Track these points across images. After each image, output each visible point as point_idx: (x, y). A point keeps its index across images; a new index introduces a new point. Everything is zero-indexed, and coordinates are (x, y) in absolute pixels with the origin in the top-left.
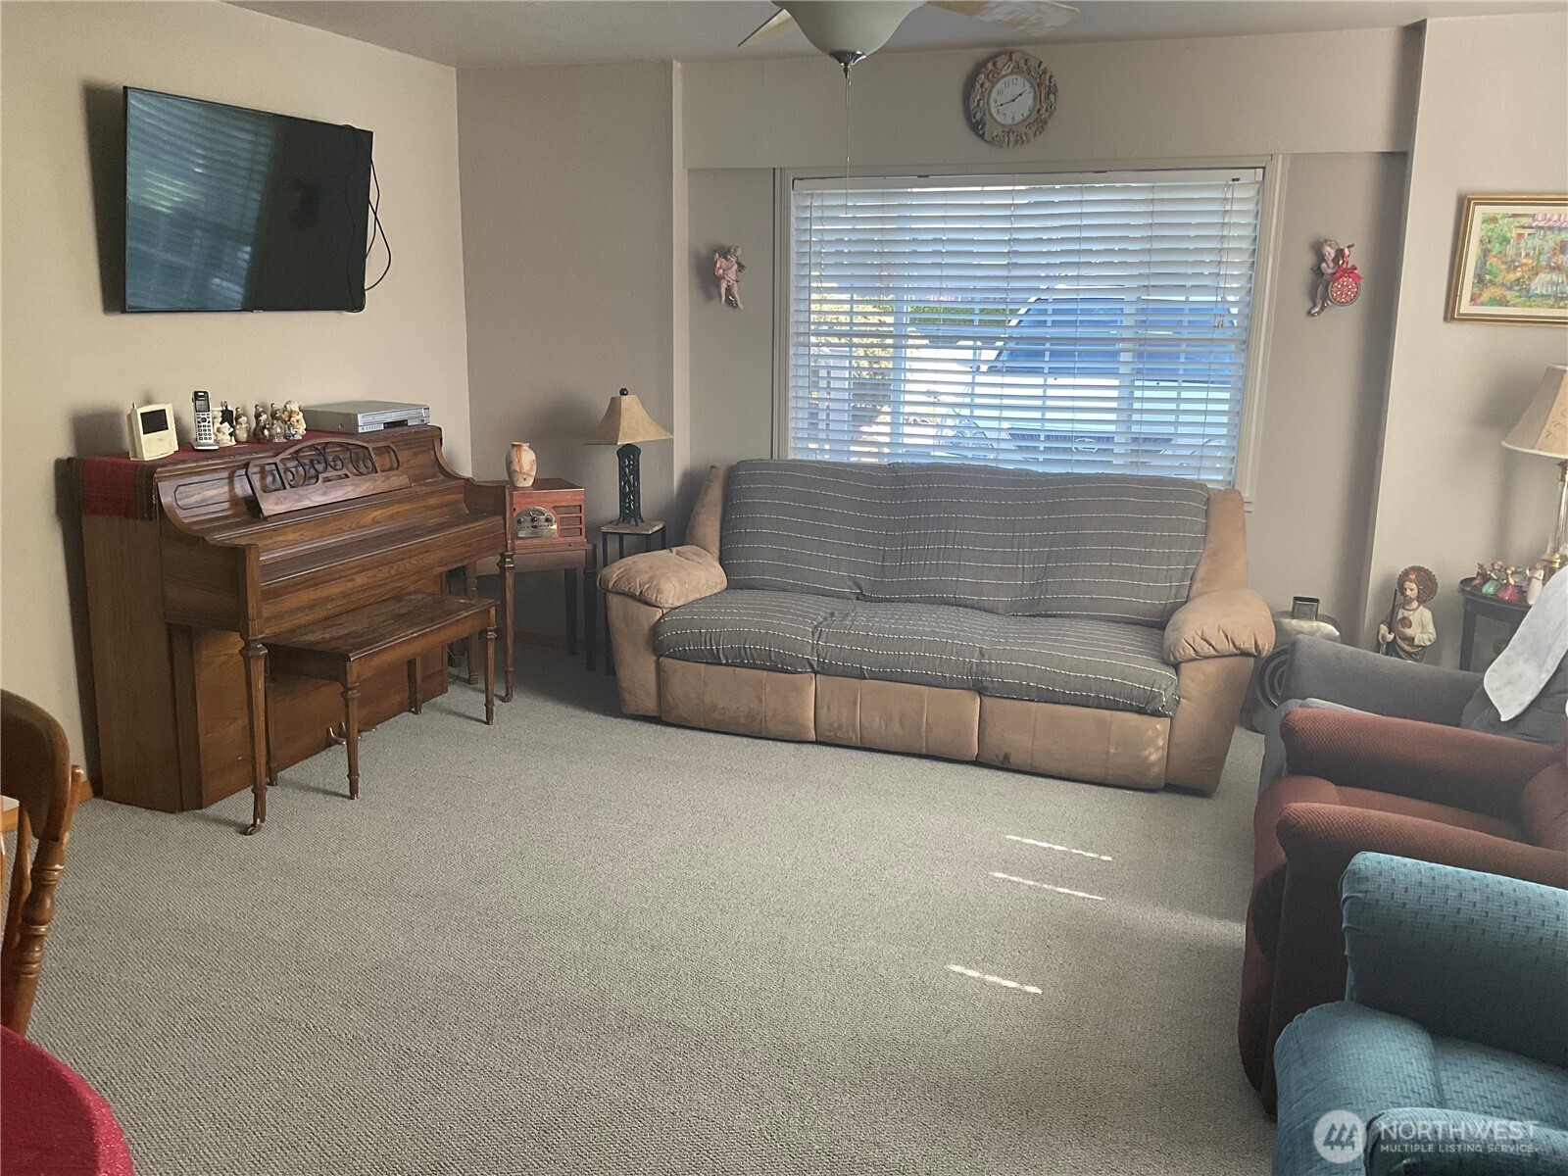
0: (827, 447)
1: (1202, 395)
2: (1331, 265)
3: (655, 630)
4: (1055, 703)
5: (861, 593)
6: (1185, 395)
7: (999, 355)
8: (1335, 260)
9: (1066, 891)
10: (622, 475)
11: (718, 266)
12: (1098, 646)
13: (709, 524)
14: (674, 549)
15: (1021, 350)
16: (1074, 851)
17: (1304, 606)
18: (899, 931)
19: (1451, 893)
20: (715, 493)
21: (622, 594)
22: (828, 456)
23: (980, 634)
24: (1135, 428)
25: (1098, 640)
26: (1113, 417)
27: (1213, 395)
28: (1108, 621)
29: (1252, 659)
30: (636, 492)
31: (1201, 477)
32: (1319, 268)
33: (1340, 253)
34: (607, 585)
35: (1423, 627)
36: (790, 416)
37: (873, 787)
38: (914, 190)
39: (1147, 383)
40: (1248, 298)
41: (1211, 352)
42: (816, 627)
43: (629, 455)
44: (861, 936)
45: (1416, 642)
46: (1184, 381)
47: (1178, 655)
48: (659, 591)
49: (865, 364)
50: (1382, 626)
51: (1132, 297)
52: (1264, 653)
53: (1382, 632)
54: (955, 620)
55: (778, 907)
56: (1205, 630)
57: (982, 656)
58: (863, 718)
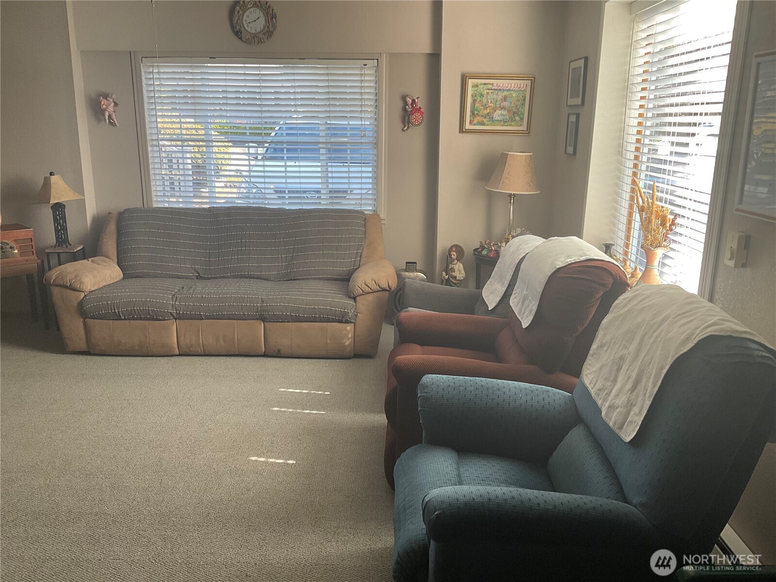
0: (181, 200)
1: (359, 169)
2: (410, 107)
3: (81, 304)
4: (300, 322)
5: (199, 276)
6: (352, 169)
7: (267, 150)
8: (412, 104)
9: (308, 411)
10: (55, 220)
11: (103, 103)
12: (319, 292)
13: (110, 244)
14: (90, 259)
15: (278, 148)
16: (312, 392)
17: (411, 266)
18: (224, 445)
19: (462, 388)
20: (112, 228)
21: (60, 286)
22: (181, 205)
23: (261, 292)
24: (330, 186)
25: (319, 289)
26: (320, 181)
27: (364, 169)
28: (323, 280)
29: (387, 292)
30: (65, 229)
31: (362, 209)
32: (405, 108)
33: (414, 101)
34: (50, 282)
35: (460, 271)
36: (152, 184)
37: (210, 374)
38: (209, 65)
39: (333, 164)
40: (376, 123)
41: (361, 149)
42: (174, 295)
43: (59, 208)
44: (204, 451)
45: (457, 279)
46: (350, 163)
47: (355, 294)
48: (81, 283)
49: (199, 156)
50: (443, 272)
51: (323, 122)
52: (393, 289)
53: (443, 275)
54: (248, 285)
55: (158, 443)
56: (366, 281)
57: (263, 302)
58: (203, 339)
